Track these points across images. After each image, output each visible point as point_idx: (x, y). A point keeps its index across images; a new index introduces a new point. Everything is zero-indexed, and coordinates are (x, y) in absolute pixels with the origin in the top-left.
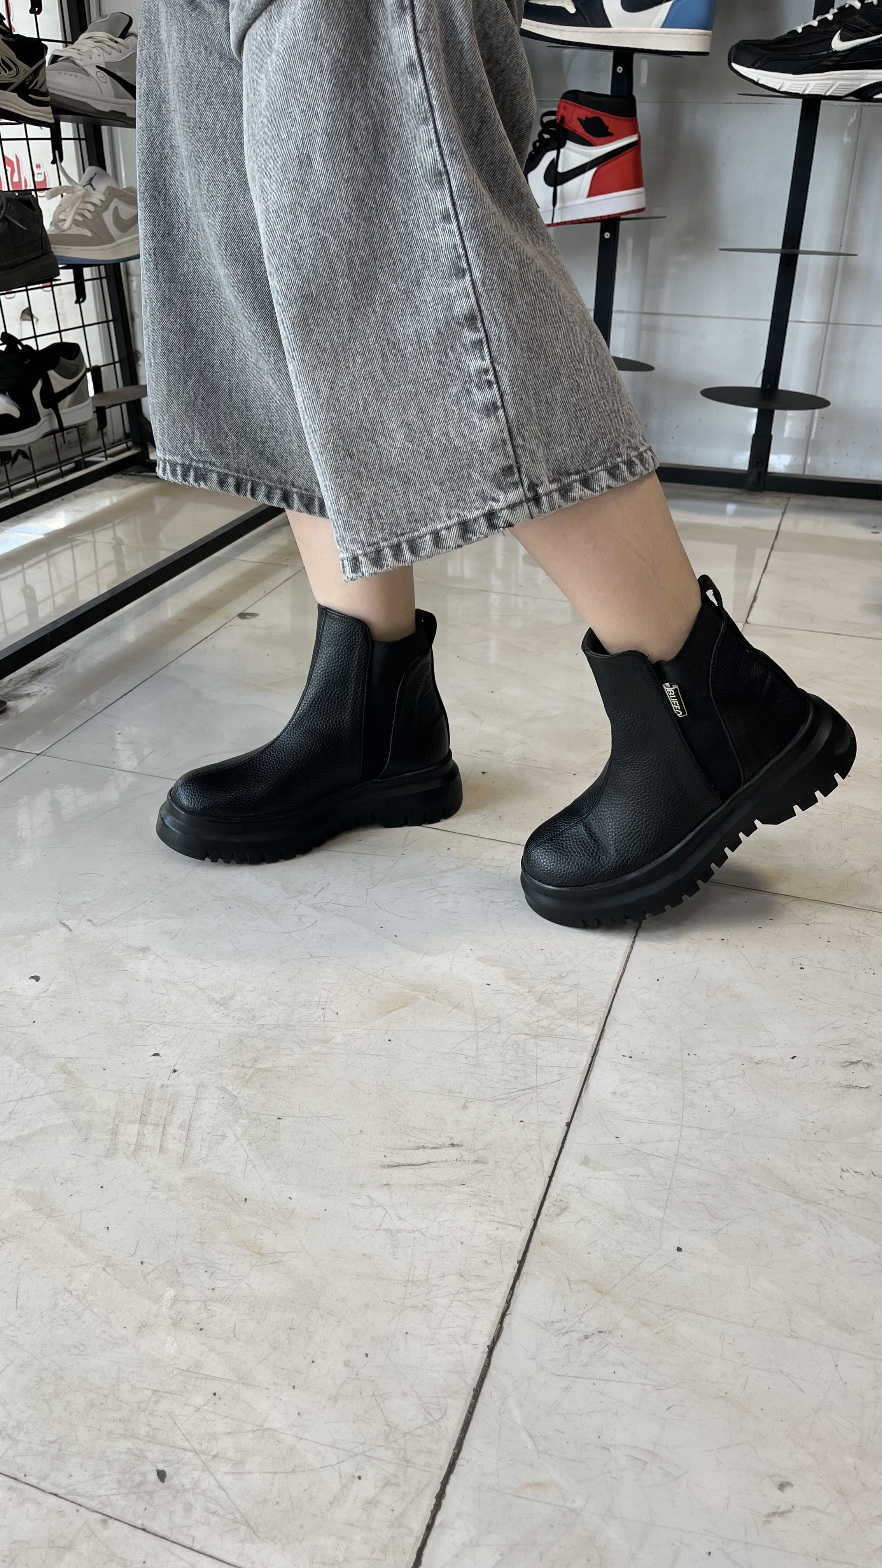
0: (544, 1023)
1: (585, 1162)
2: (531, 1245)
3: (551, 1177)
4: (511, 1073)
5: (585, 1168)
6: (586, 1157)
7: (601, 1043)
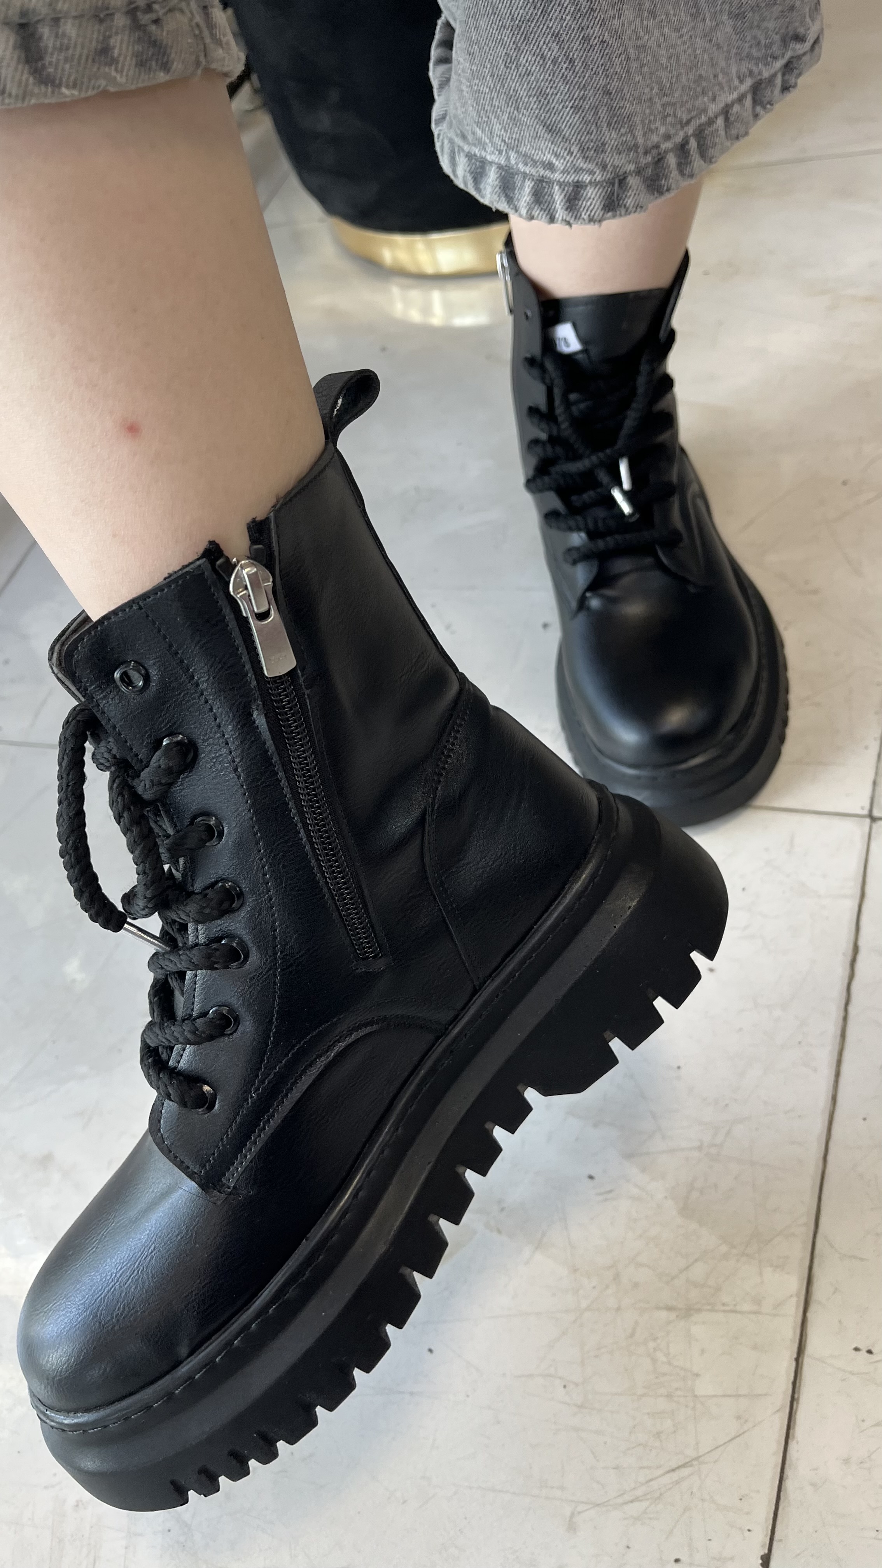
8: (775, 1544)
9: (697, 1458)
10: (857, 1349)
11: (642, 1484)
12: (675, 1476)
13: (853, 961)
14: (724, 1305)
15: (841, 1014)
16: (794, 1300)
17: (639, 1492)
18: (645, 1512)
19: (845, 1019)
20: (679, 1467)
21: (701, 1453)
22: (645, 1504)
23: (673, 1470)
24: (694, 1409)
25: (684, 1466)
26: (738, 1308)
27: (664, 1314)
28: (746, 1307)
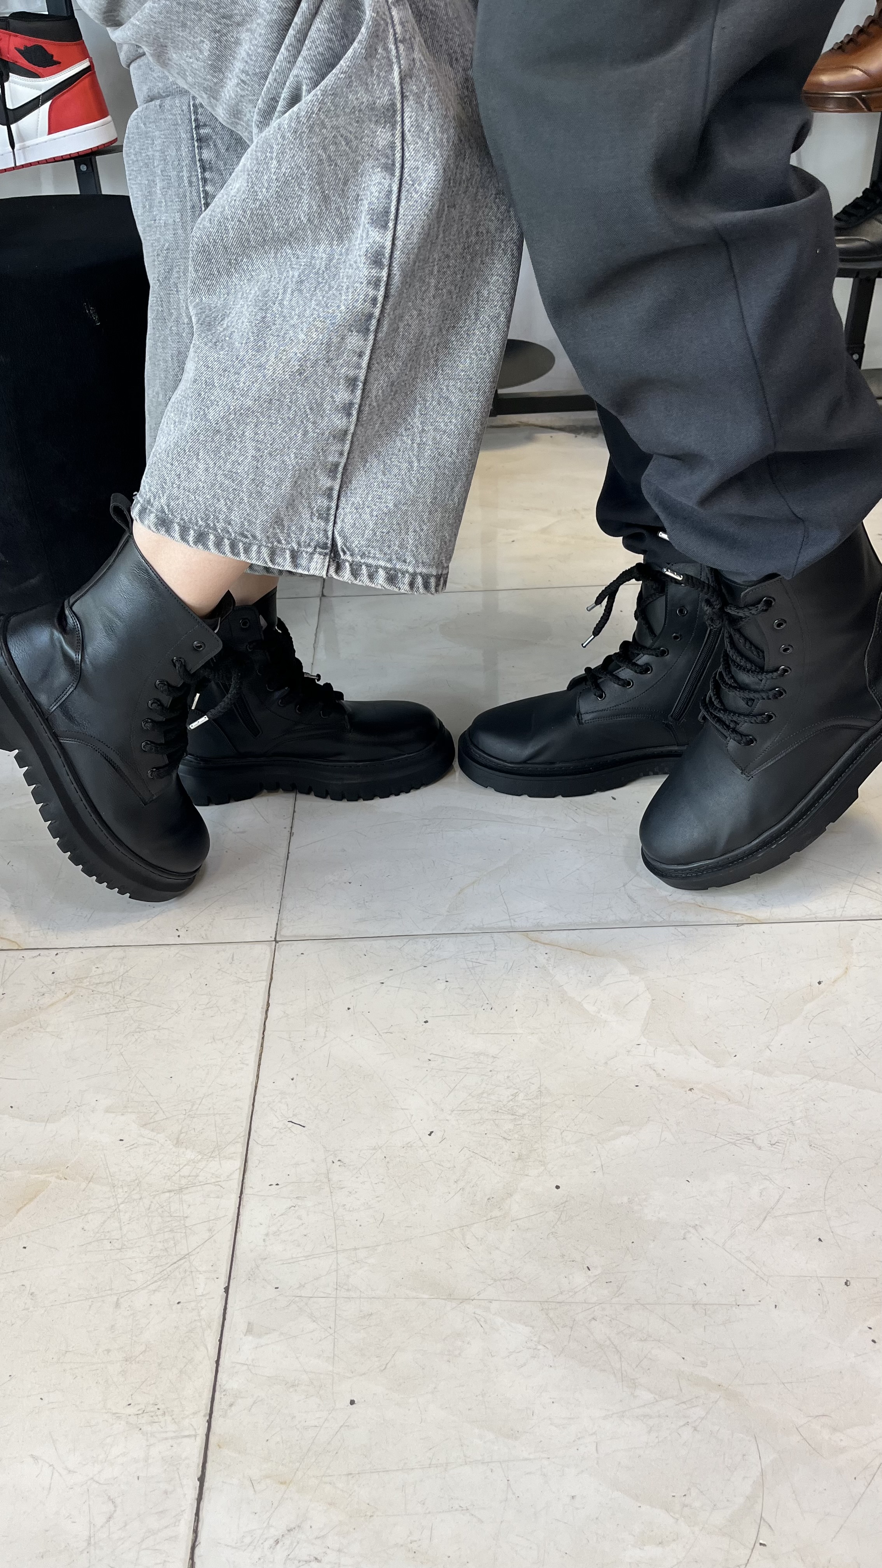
0: (186, 1171)
1: (249, 1330)
2: (209, 1453)
3: (217, 1362)
4: (160, 1246)
5: (250, 1338)
6: (249, 1323)
7: (245, 1176)
8: (231, 1281)
9: (188, 1254)
10: (270, 1185)
11: (158, 1274)
12: (176, 1265)
13: (267, 1010)
14: (200, 1182)
15: (261, 1036)
16: (238, 1170)
17: (155, 1279)
18: (159, 1286)
19: (263, 1038)
20: (178, 1261)
21: (190, 1251)
22: (160, 1282)
23: (175, 1263)
24: (185, 1233)
25: (180, 1260)
26: (208, 1182)
27: (167, 1194)
28: (213, 1180)
